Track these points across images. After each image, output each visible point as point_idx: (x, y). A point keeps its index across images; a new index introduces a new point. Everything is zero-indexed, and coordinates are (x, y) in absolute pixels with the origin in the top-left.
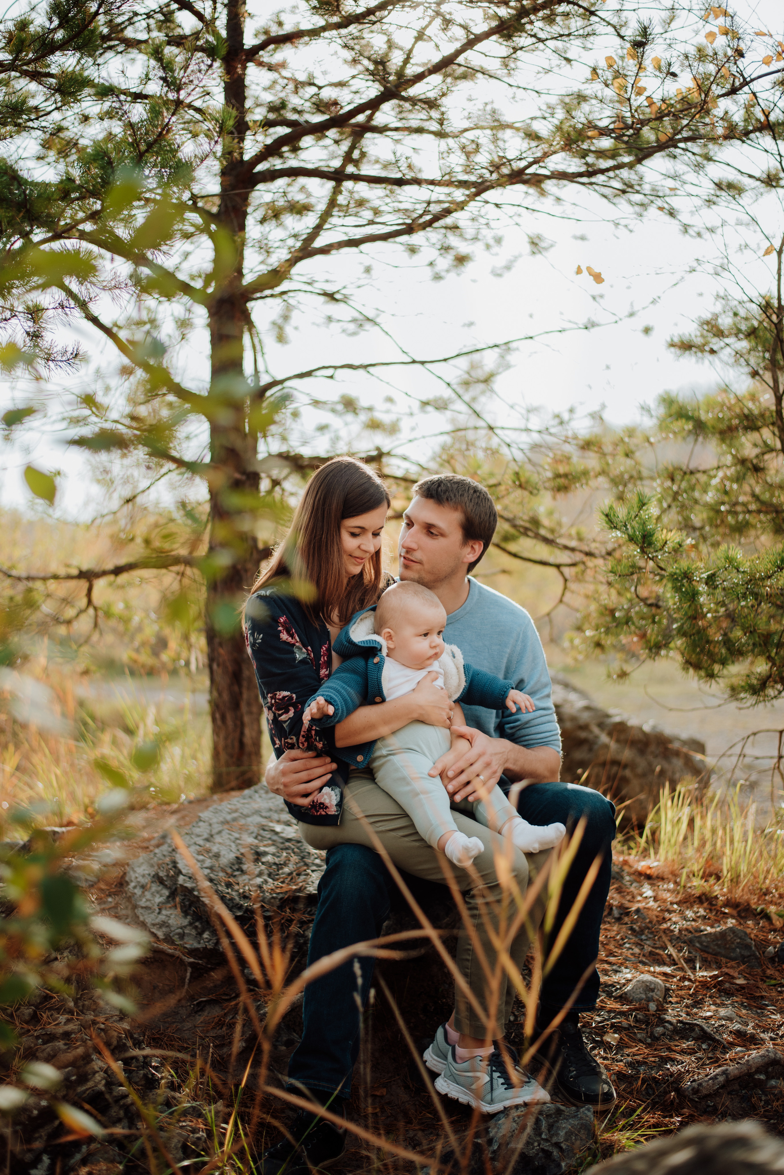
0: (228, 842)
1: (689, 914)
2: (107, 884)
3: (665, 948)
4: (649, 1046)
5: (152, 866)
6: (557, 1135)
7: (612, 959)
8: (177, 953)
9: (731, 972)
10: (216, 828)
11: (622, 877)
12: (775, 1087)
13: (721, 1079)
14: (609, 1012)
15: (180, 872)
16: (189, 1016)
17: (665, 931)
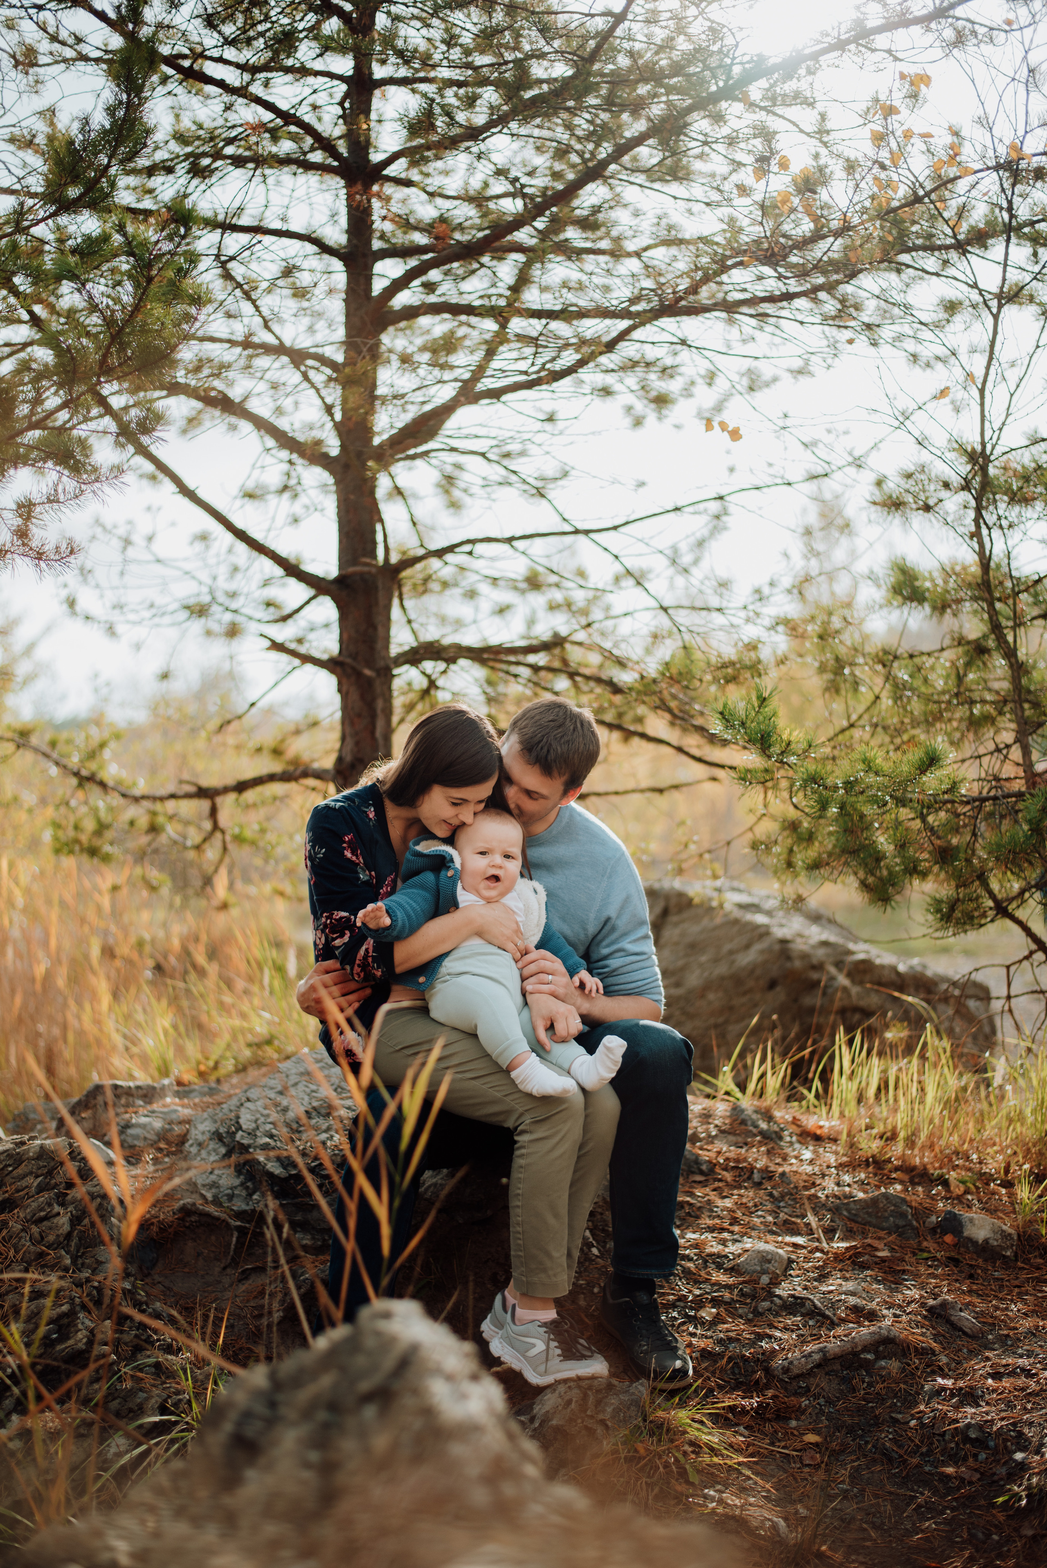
0: (302, 1095)
1: (847, 1178)
2: (169, 1143)
3: (804, 1216)
4: (748, 1321)
5: (215, 1122)
6: (604, 1411)
7: (736, 1228)
8: (223, 1216)
9: (876, 1243)
10: (293, 1079)
11: (781, 1138)
12: (884, 1367)
13: (816, 1357)
14: (713, 1285)
15: (240, 1128)
16: (231, 1285)
17: (810, 1198)
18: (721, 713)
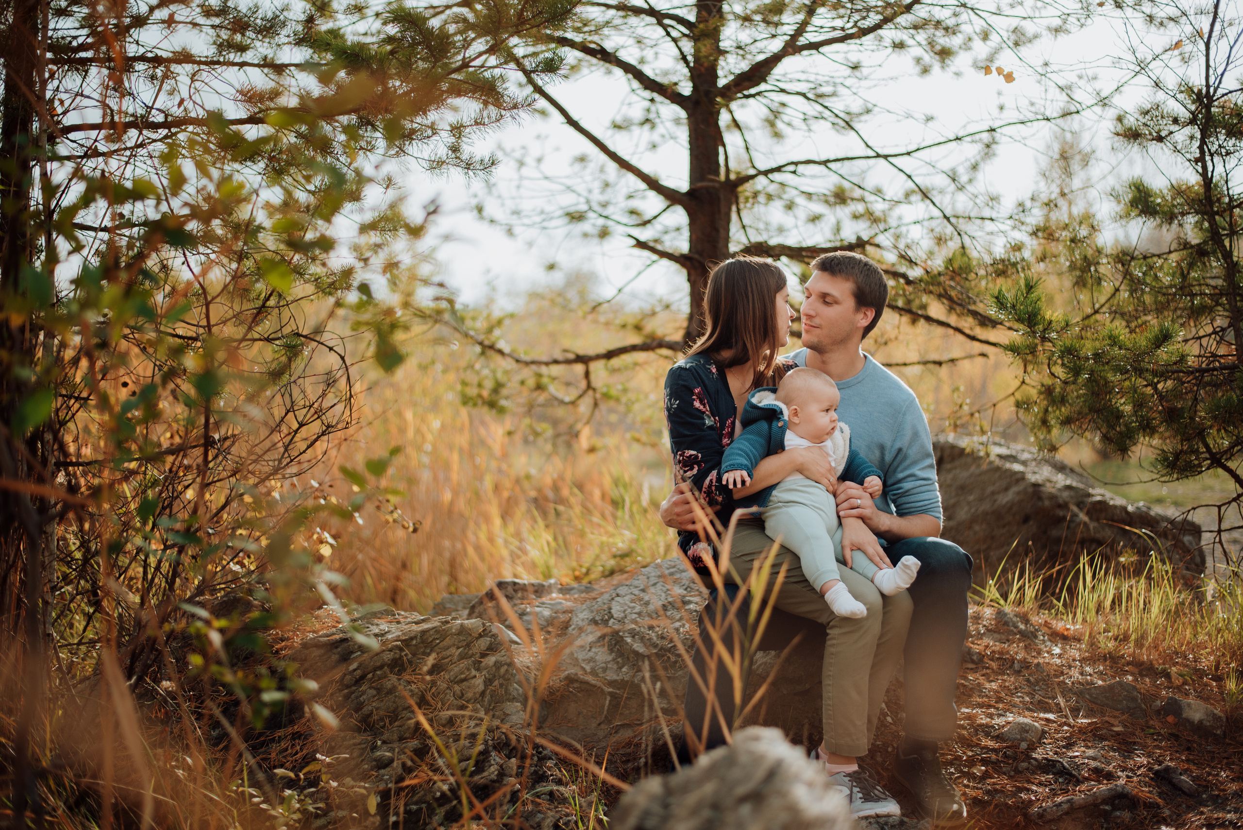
0: (659, 592)
1: (1088, 669)
2: (555, 628)
3: (1054, 698)
4: (1010, 777)
5: (592, 612)
7: (1001, 706)
8: (599, 684)
9: (1112, 721)
10: (653, 580)
11: (1036, 637)
12: (1119, 817)
13: (1065, 806)
14: (982, 748)
15: (612, 617)
16: (605, 737)
17: (1059, 684)
18: (997, 298)
